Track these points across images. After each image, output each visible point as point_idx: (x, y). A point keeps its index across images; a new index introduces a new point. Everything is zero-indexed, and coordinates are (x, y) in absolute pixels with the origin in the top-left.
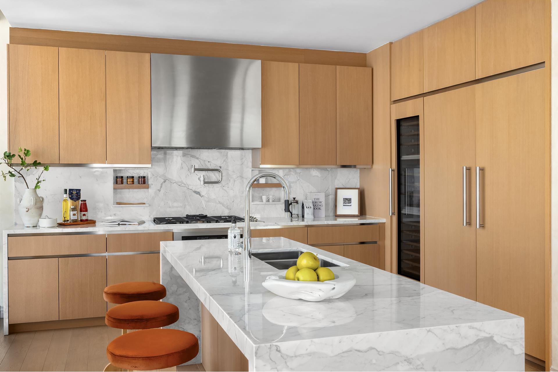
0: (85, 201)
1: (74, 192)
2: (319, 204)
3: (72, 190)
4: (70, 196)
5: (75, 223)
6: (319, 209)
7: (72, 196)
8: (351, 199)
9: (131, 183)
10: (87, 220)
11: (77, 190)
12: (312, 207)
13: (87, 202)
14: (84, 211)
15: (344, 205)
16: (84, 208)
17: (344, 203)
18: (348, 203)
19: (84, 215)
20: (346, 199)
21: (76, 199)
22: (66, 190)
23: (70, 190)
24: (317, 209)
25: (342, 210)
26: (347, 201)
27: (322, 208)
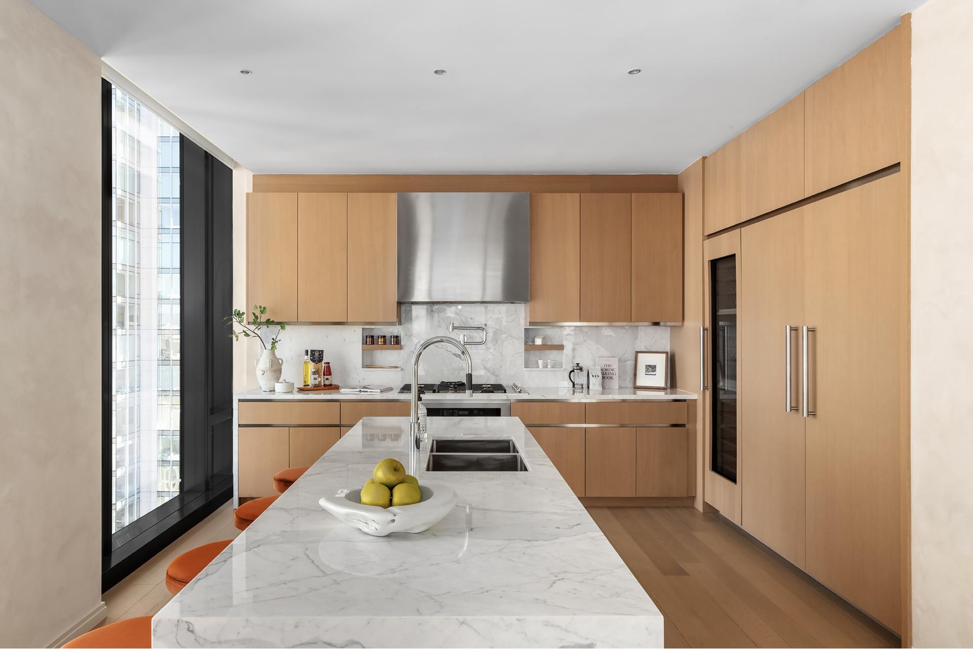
0: (329, 363)
1: (317, 354)
2: (611, 372)
3: (315, 351)
4: (312, 358)
5: (317, 388)
6: (611, 378)
7: (314, 358)
8: (656, 366)
9: (382, 343)
10: (331, 385)
11: (319, 351)
12: (601, 376)
14: (327, 375)
15: (646, 374)
16: (328, 371)
17: (646, 371)
18: (652, 371)
19: (327, 379)
20: (650, 366)
21: (318, 361)
22: (307, 351)
23: (312, 351)
24: (607, 378)
25: (643, 380)
26: (651, 368)
27: (614, 377)
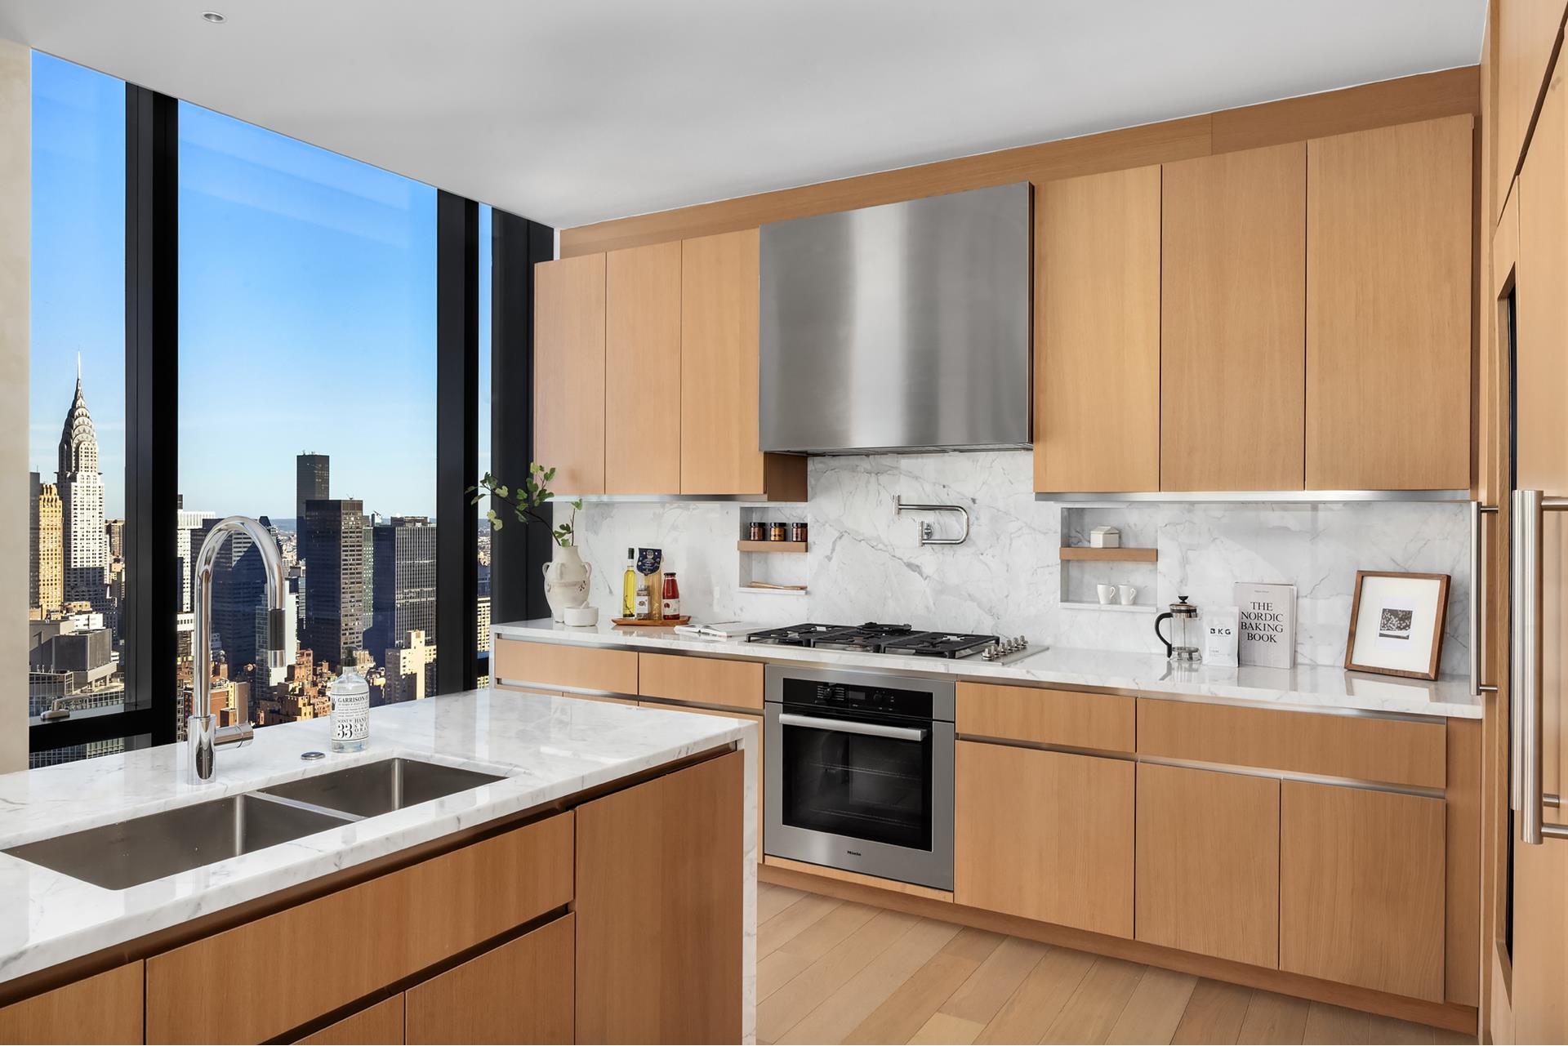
0: (673, 575)
1: (650, 557)
2: (1271, 623)
3: (646, 550)
4: (640, 563)
5: (648, 621)
6: (1271, 638)
7: (643, 564)
8: (1410, 613)
9: (777, 538)
10: (676, 617)
11: (654, 551)
12: (1235, 630)
13: (677, 578)
14: (669, 598)
15: (1381, 635)
16: (672, 591)
17: (1383, 626)
18: (1399, 628)
19: (667, 605)
20: (1394, 613)
21: (649, 570)
22: (631, 552)
23: (641, 551)
24: (1261, 638)
25: (1374, 650)
26: (1401, 619)
27: (1278, 636)
